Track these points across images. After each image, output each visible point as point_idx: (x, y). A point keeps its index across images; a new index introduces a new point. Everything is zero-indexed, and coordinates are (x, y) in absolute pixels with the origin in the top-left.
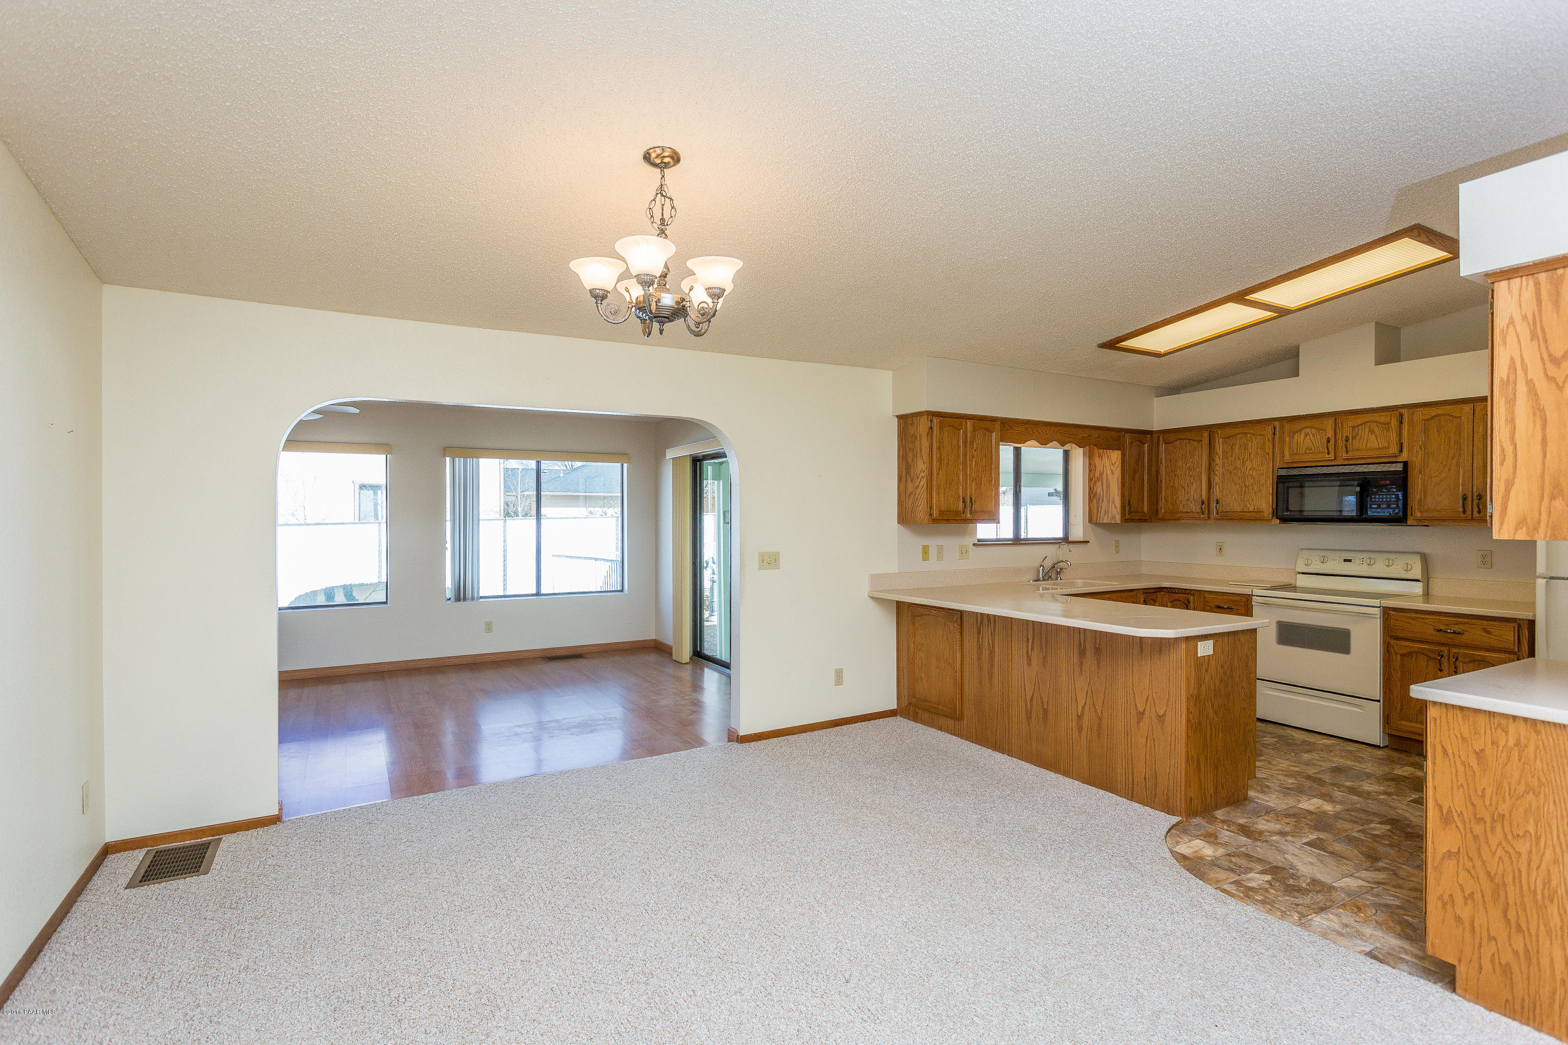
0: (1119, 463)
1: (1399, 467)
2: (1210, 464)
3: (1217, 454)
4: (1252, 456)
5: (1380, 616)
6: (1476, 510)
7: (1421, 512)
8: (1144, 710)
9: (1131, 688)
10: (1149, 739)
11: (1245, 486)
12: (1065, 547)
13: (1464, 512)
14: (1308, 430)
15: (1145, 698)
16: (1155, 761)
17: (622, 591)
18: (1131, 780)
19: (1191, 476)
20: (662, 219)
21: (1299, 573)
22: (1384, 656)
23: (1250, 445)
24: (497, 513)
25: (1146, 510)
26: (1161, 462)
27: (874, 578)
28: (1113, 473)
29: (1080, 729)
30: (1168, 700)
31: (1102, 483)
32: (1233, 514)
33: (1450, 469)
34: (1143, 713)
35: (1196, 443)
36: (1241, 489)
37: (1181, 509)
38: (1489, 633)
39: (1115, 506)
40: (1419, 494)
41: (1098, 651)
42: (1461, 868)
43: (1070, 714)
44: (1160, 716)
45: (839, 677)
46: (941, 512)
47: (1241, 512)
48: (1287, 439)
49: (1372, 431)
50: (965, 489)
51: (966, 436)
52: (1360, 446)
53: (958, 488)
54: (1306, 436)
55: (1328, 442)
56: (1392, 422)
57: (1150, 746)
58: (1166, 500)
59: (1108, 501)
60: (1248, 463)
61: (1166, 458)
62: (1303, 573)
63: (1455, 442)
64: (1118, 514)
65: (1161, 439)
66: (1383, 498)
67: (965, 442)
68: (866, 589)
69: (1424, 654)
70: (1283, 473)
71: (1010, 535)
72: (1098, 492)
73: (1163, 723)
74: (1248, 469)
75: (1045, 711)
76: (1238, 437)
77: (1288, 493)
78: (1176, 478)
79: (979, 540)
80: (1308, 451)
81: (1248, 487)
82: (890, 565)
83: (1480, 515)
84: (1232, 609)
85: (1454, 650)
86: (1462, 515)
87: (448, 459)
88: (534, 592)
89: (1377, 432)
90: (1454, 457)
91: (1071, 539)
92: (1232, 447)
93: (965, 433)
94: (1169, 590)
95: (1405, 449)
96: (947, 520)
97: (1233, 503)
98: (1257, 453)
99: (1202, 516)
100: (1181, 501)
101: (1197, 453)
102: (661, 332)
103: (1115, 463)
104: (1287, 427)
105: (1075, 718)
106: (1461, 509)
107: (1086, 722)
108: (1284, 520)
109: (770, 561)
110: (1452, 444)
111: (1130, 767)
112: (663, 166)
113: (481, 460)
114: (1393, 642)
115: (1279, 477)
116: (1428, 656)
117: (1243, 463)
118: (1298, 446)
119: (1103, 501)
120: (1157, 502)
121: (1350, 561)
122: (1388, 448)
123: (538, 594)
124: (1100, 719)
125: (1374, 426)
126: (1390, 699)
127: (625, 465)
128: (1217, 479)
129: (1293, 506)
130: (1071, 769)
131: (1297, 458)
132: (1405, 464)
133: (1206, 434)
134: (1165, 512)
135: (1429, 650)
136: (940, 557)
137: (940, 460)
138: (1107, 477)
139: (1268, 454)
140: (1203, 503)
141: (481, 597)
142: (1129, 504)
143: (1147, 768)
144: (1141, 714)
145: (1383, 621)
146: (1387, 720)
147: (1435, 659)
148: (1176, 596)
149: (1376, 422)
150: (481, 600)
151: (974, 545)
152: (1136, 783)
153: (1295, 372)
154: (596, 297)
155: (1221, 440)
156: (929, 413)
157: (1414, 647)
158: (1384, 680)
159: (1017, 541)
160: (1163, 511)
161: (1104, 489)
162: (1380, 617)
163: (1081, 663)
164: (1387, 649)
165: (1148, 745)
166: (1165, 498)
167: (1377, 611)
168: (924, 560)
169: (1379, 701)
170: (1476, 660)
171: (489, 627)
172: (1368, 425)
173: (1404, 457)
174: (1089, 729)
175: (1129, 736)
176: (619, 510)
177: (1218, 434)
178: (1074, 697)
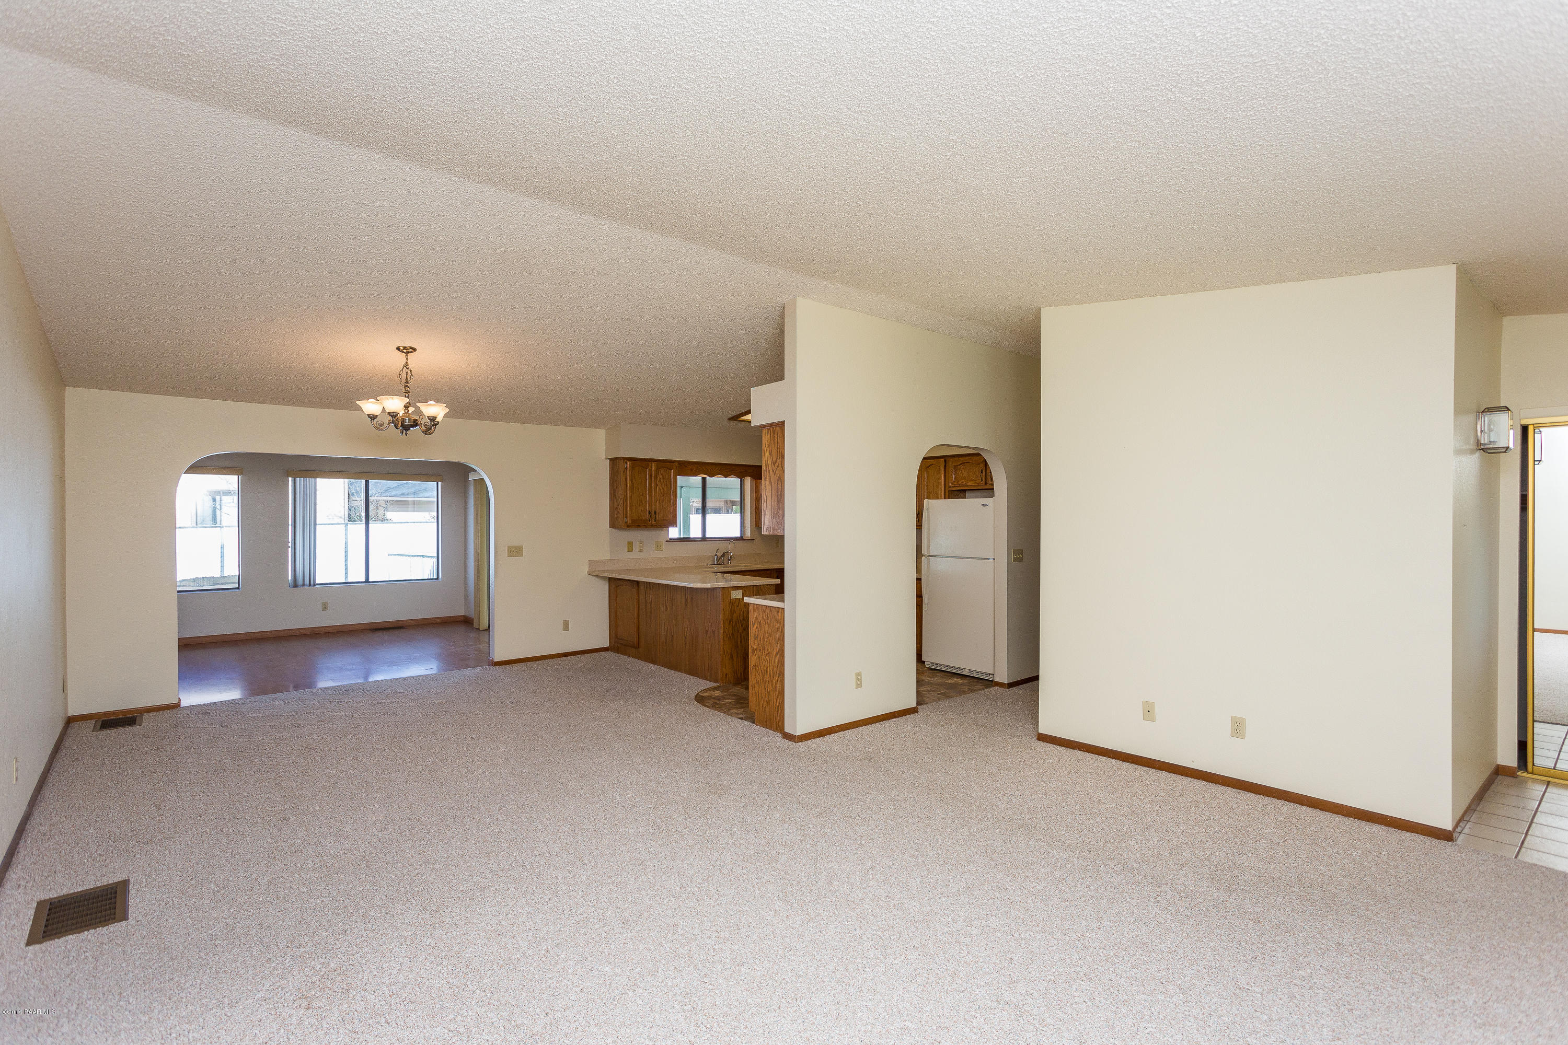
8: (708, 629)
12: (741, 543)
15: (708, 623)
17: (437, 579)
20: (407, 379)
24: (341, 517)
27: (591, 563)
29: (686, 644)
30: (716, 622)
34: (707, 631)
41: (692, 599)
44: (713, 632)
45: (566, 625)
46: (633, 521)
50: (651, 506)
51: (651, 473)
53: (646, 506)
67: (651, 476)
68: (586, 570)
71: (700, 535)
73: (714, 635)
75: (673, 636)
79: (670, 539)
82: (603, 553)
87: (290, 479)
88: (364, 580)
91: (744, 538)
93: (651, 471)
96: (638, 526)
102: (406, 435)
105: (683, 638)
107: (687, 640)
109: (515, 551)
112: (407, 353)
113: (318, 479)
123: (367, 581)
124: (693, 637)
127: (440, 483)
136: (641, 549)
137: (633, 488)
141: (318, 584)
150: (317, 586)
151: (666, 541)
152: (705, 670)
154: (371, 418)
156: (624, 458)
159: (704, 539)
163: (686, 607)
168: (629, 551)
171: (325, 606)
174: (689, 643)
176: (435, 514)
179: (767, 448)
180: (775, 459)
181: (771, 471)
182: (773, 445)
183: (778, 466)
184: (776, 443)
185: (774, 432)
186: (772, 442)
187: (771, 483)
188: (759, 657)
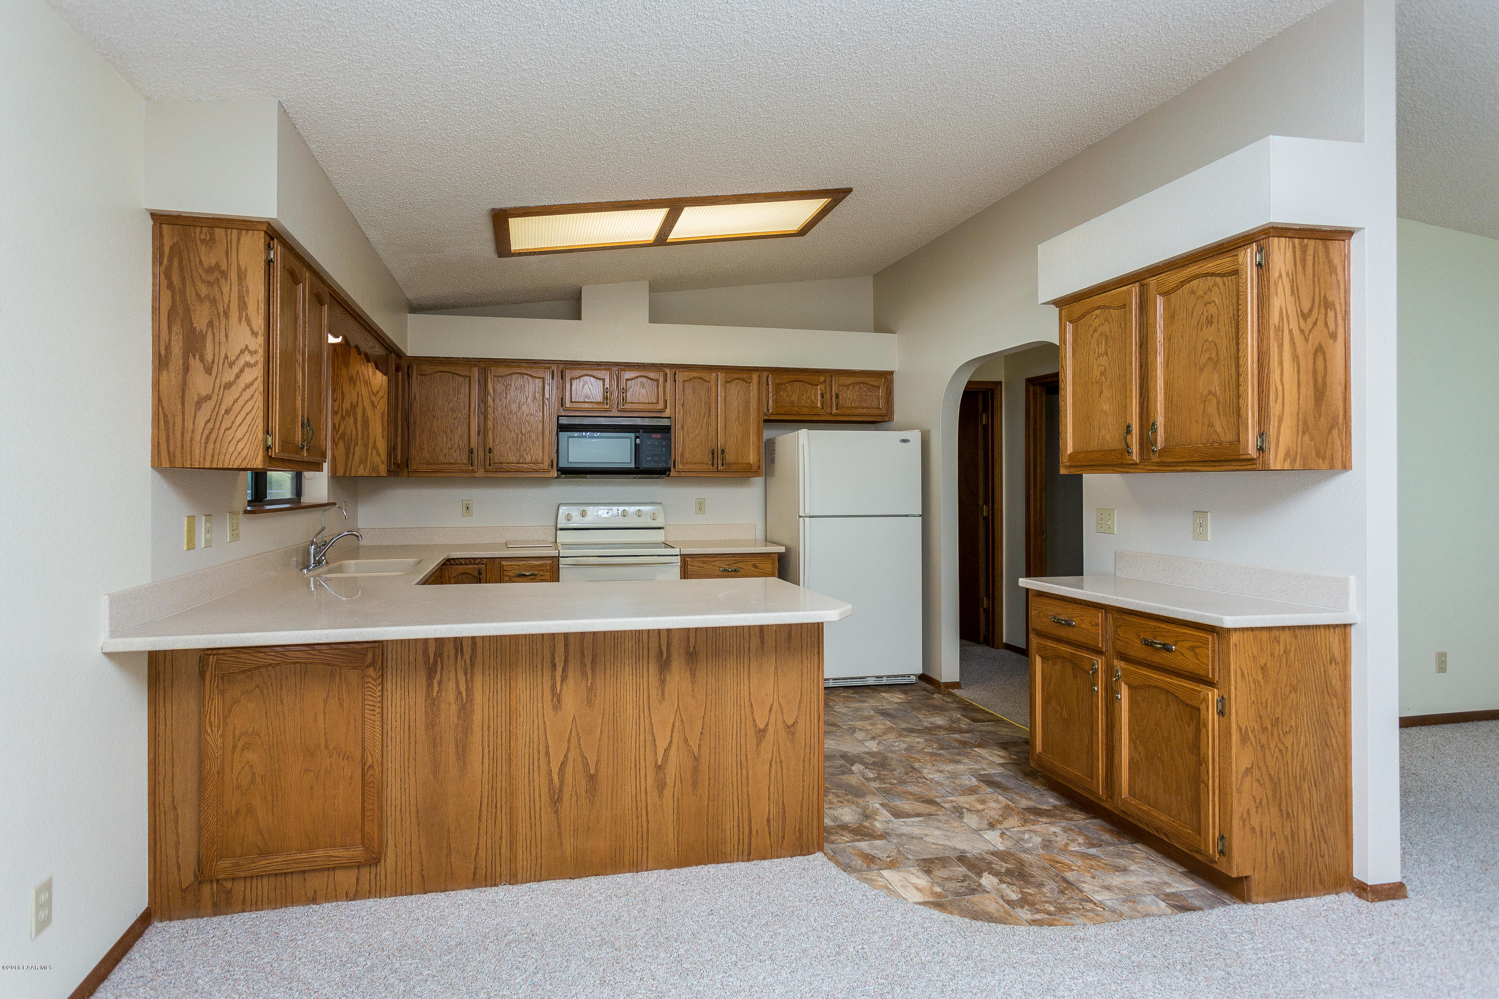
0: (386, 393)
1: (664, 422)
2: (480, 406)
4: (529, 400)
5: (680, 563)
7: (683, 464)
8: (767, 725)
9: (747, 699)
10: (773, 763)
11: (521, 433)
13: (713, 465)
14: (587, 377)
15: (768, 709)
16: (783, 791)
18: (747, 830)
19: (454, 419)
21: (560, 529)
23: (526, 387)
25: (399, 460)
26: (415, 398)
27: (117, 604)
28: (374, 406)
29: (661, 786)
30: (800, 701)
31: (355, 420)
32: (509, 465)
33: (701, 427)
34: (765, 730)
35: (463, 378)
36: (517, 437)
37: (442, 458)
38: (757, 567)
39: (377, 453)
40: (680, 448)
41: (692, 656)
42: (1254, 780)
43: (643, 767)
44: (789, 727)
47: (517, 463)
48: (565, 385)
49: (642, 386)
50: (304, 401)
51: (305, 299)
52: (634, 399)
53: (296, 399)
54: (584, 384)
55: (605, 390)
56: (659, 379)
57: (776, 772)
58: (420, 448)
59: (366, 446)
60: (524, 407)
61: (420, 393)
63: (706, 403)
64: (383, 462)
66: (655, 451)
67: (304, 310)
70: (564, 421)
72: (348, 432)
73: (793, 734)
74: (525, 415)
75: (592, 779)
76: (514, 376)
77: (568, 443)
78: (435, 419)
80: (586, 400)
81: (525, 435)
83: (723, 468)
84: (536, 575)
86: (711, 468)
89: (648, 387)
90: (704, 416)
92: (506, 388)
93: (304, 293)
94: (452, 561)
95: (668, 406)
97: (508, 455)
98: (535, 398)
99: (471, 468)
100: (442, 449)
101: (462, 390)
103: (378, 392)
104: (565, 370)
105: (651, 772)
106: (710, 463)
107: (671, 771)
108: (567, 473)
110: (702, 404)
111: (746, 813)
115: (558, 425)
117: (520, 408)
118: (579, 392)
119: (356, 444)
120: (409, 449)
122: (656, 402)
124: (696, 759)
125: (644, 380)
128: (490, 424)
129: (576, 457)
130: (645, 856)
131: (577, 406)
132: (669, 419)
133: (475, 369)
138: (364, 410)
139: (548, 399)
140: (471, 453)
143: (772, 805)
144: (761, 733)
145: (681, 568)
149: (646, 377)
151: (244, 511)
152: (754, 833)
153: (576, 314)
155: (492, 378)
156: (270, 229)
160: (417, 462)
161: (359, 428)
162: (680, 565)
163: (663, 682)
165: (773, 771)
166: (420, 445)
167: (678, 559)
168: (188, 548)
172: (639, 379)
173: (667, 413)
174: (678, 780)
175: (744, 770)
178: (649, 738)
179: (1285, 279)
180: (1306, 305)
181: (1296, 332)
182: (1300, 275)
183: (1315, 324)
184: (1309, 271)
185: (1304, 250)
186: (1299, 268)
187: (1295, 357)
188: (1262, 746)
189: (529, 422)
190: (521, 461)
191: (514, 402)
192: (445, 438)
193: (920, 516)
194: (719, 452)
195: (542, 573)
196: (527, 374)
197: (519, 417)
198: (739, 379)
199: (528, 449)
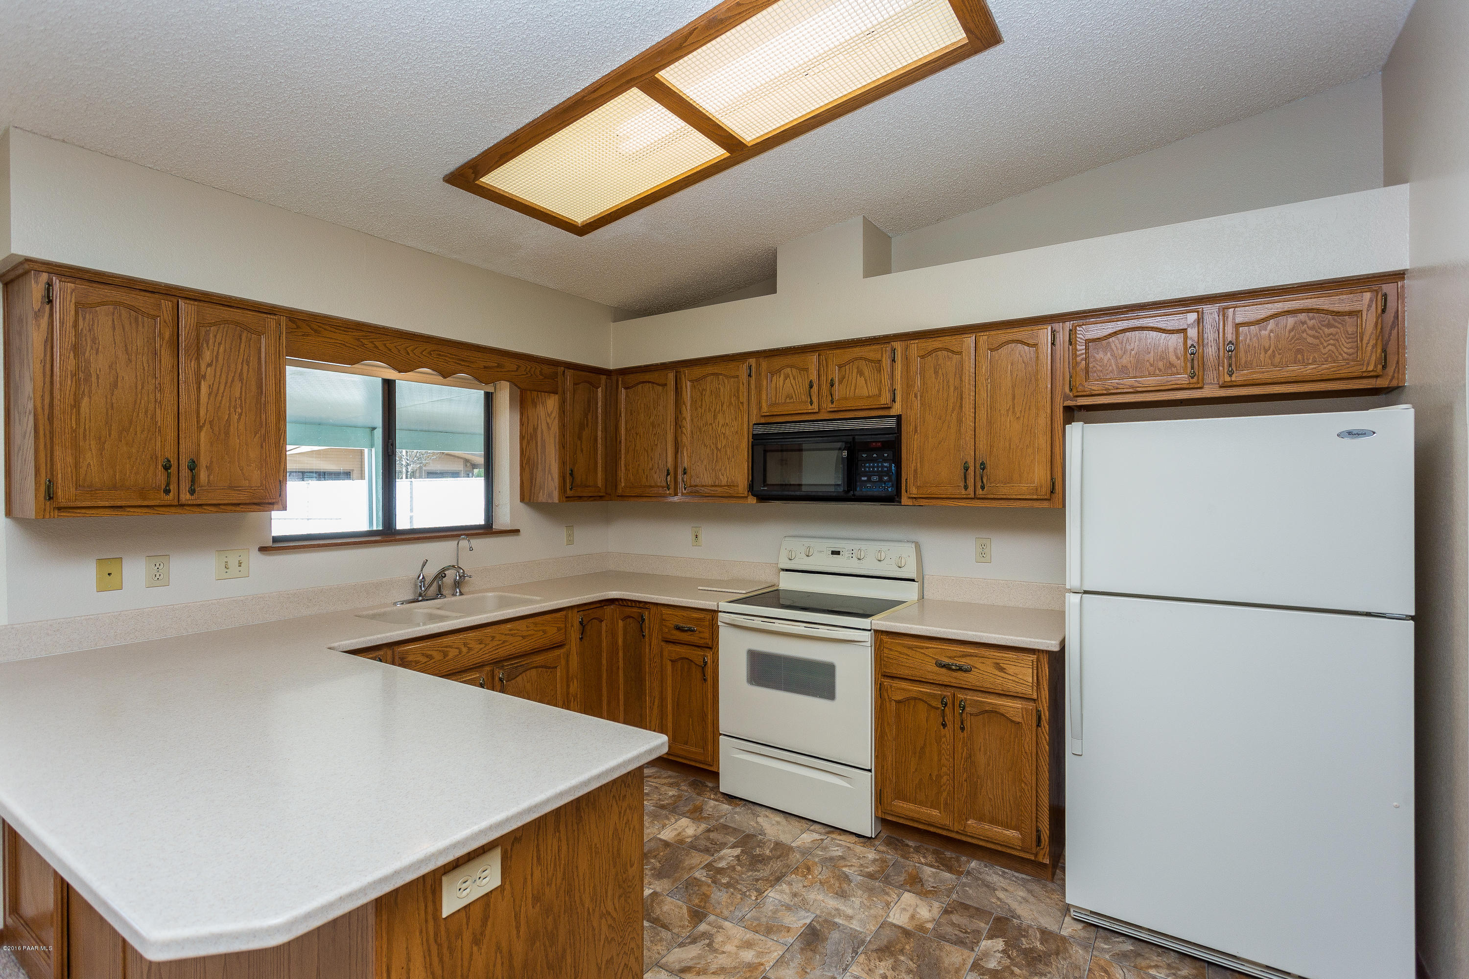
0: (555, 414)
1: (891, 423)
2: (677, 419)
3: (684, 403)
4: (725, 407)
5: (871, 643)
6: (979, 484)
7: (917, 487)
11: (717, 448)
13: (966, 487)
14: (789, 369)
19: (655, 434)
21: (783, 570)
22: (876, 703)
23: (722, 390)
25: (600, 484)
28: (549, 428)
31: (537, 443)
32: (704, 489)
33: (949, 427)
35: (660, 388)
36: (713, 453)
37: (644, 481)
38: (1002, 669)
39: (552, 478)
40: (914, 461)
46: (88, 492)
47: (713, 486)
48: (765, 383)
49: (860, 373)
52: (848, 393)
54: (785, 379)
55: (811, 386)
56: (884, 360)
58: (626, 469)
59: (545, 470)
60: (720, 416)
61: (626, 409)
62: (787, 570)
63: (955, 388)
64: (557, 488)
65: (620, 382)
66: (873, 467)
69: (923, 701)
70: (760, 430)
72: (532, 456)
74: (720, 426)
76: (709, 379)
77: (766, 460)
78: (638, 437)
79: (276, 540)
80: (788, 401)
81: (720, 451)
83: (984, 492)
84: (693, 631)
85: (960, 696)
86: (963, 492)
89: (866, 373)
90: (953, 410)
91: (495, 527)
92: (702, 394)
94: (621, 602)
95: (898, 398)
96: (114, 507)
97: (703, 476)
98: (731, 403)
99: (668, 492)
100: (644, 470)
101: (662, 402)
103: (551, 413)
104: (764, 364)
106: (962, 484)
108: (763, 498)
110: (952, 389)
114: (887, 682)
115: (755, 436)
116: (929, 705)
117: (715, 417)
118: (776, 390)
119: (537, 469)
120: (616, 471)
121: (838, 553)
122: (880, 395)
125: (862, 364)
126: (883, 767)
128: (686, 440)
129: (774, 478)
131: (777, 410)
132: (899, 418)
133: (671, 376)
134: (624, 487)
135: (929, 694)
136: (157, 580)
137: (79, 376)
138: (542, 433)
139: (742, 403)
140: (668, 474)
142: (571, 474)
145: (875, 650)
146: (880, 797)
147: (937, 708)
148: (628, 611)
149: (866, 359)
151: (264, 549)
153: (772, 290)
155: (689, 383)
157: (909, 691)
158: (876, 737)
159: (385, 534)
160: (623, 485)
161: (539, 453)
162: (871, 646)
164: (880, 692)
166: (625, 466)
167: (867, 636)
168: (102, 588)
169: (870, 771)
170: (986, 711)
172: (856, 363)
173: (897, 409)
177: (685, 376)
189: (724, 434)
190: (717, 484)
191: (710, 410)
192: (646, 457)
193: (1412, 618)
194: (978, 466)
195: (701, 629)
196: (721, 374)
197: (714, 427)
198: (1013, 341)
199: (723, 468)
